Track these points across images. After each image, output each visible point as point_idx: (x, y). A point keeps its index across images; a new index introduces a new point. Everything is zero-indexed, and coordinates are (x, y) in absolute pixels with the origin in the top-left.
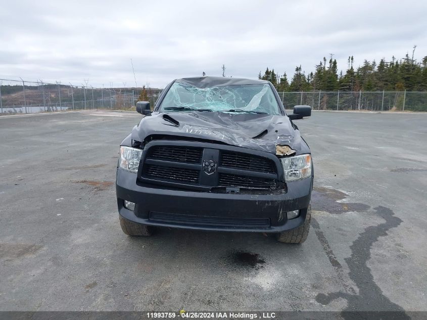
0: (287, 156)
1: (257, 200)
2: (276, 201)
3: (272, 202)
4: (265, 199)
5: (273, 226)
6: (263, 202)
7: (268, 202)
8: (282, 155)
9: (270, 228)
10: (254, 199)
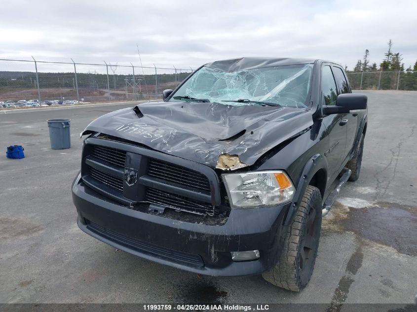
0: (231, 172)
1: (179, 228)
2: (203, 234)
3: (198, 234)
4: (188, 229)
5: (207, 267)
6: (187, 233)
7: (193, 233)
8: (224, 169)
9: (203, 268)
10: (174, 227)
